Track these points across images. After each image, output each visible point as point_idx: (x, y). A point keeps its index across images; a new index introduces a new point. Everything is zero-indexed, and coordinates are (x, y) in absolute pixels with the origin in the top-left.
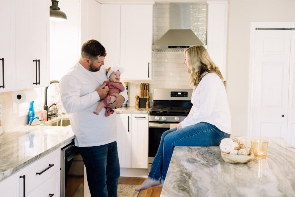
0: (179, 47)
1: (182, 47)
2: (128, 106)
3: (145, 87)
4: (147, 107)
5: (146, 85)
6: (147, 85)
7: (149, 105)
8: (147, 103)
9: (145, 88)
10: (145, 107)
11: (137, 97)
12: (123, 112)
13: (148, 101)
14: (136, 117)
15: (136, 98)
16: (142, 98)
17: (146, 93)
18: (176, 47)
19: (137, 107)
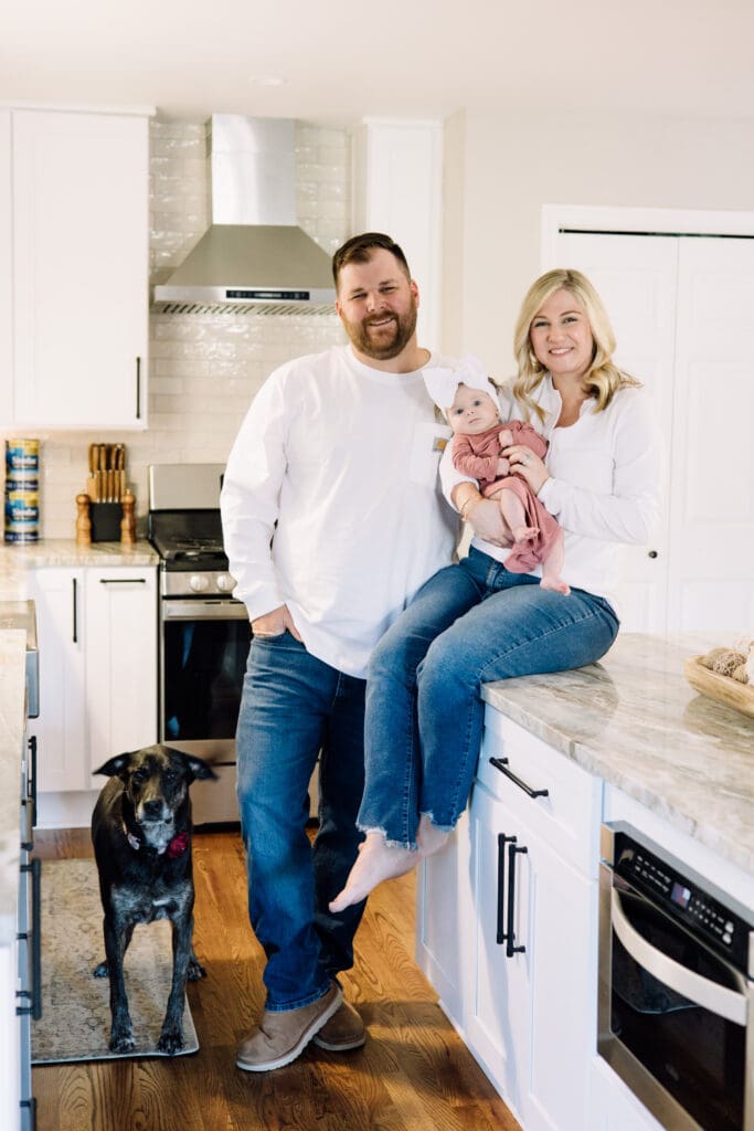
0: (270, 295)
1: (279, 295)
2: (40, 536)
3: (110, 457)
4: (126, 536)
5: (115, 450)
6: (118, 452)
7: (133, 530)
8: (126, 524)
9: (113, 462)
10: (116, 537)
11: (82, 500)
12: (51, 563)
13: (128, 516)
14: (103, 581)
15: (79, 503)
16: (101, 504)
17: (117, 482)
18: (256, 295)
19: (85, 539)
